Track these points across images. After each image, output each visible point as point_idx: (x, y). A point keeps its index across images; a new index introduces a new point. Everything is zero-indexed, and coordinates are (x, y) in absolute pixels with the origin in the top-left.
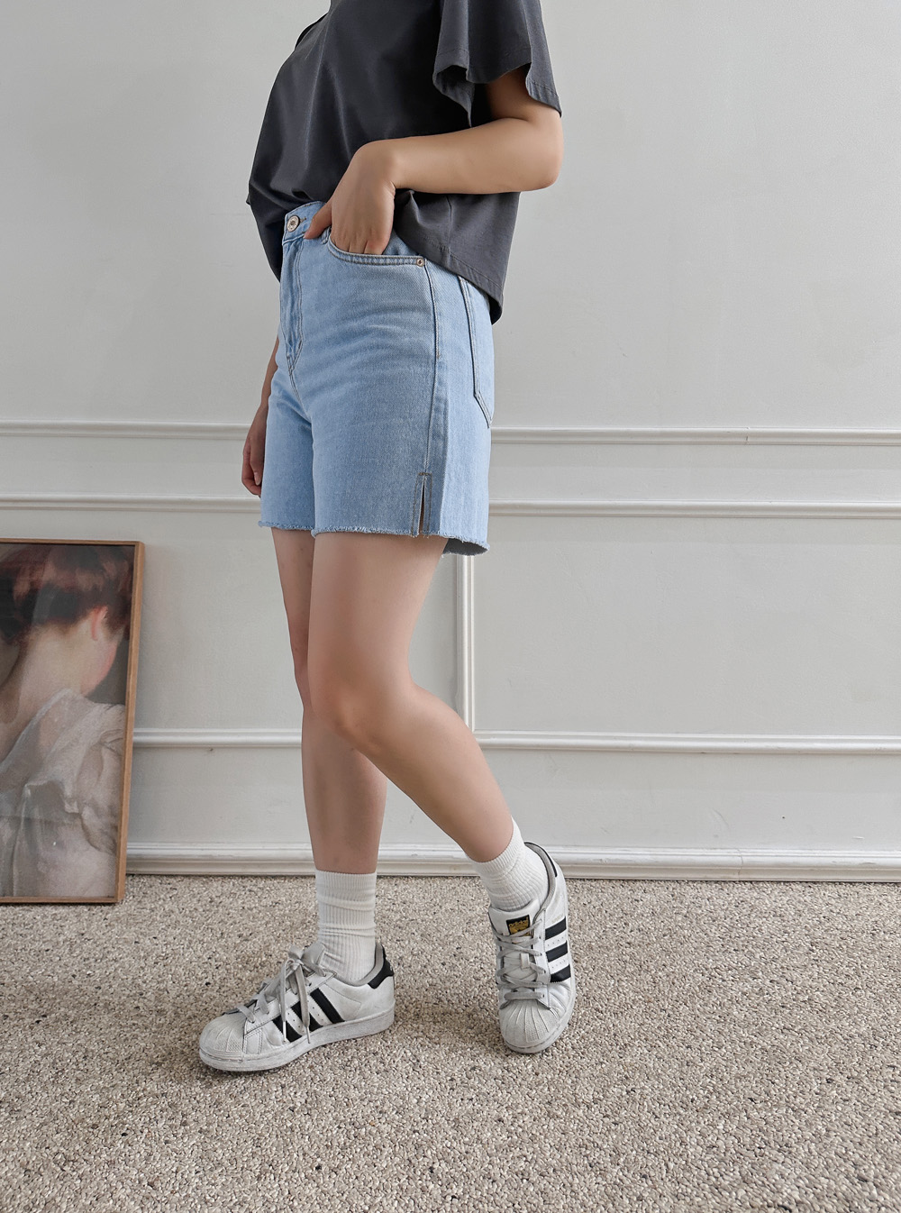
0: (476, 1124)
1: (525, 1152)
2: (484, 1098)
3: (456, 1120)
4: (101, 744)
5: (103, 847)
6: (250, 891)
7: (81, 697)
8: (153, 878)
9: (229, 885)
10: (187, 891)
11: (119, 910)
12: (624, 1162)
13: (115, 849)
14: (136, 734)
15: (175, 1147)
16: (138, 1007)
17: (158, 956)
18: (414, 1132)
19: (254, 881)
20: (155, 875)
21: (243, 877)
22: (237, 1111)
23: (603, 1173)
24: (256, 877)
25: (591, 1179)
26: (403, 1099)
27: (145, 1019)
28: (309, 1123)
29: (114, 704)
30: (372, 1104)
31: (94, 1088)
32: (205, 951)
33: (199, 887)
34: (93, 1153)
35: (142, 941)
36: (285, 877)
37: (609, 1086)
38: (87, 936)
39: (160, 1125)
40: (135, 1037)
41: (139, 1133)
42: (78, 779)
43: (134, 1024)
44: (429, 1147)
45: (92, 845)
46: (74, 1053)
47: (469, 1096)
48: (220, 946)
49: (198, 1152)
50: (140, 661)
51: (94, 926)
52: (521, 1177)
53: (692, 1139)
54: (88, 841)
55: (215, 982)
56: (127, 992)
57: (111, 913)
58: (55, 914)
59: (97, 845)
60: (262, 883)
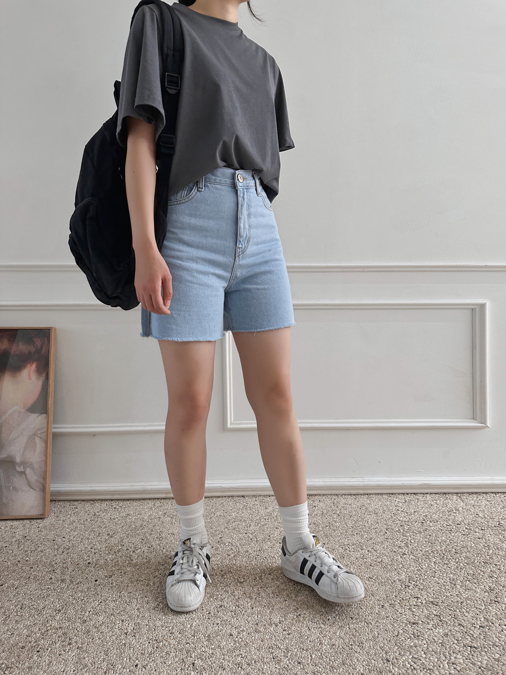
0: (219, 637)
1: (241, 652)
2: (225, 623)
3: (209, 636)
4: (35, 435)
5: (38, 489)
6: (115, 508)
7: (23, 410)
8: (66, 502)
9: (104, 505)
10: (83, 509)
11: (46, 522)
12: (290, 656)
13: (44, 489)
14: (54, 428)
15: (63, 657)
16: (51, 578)
17: (65, 548)
18: (187, 644)
19: (117, 502)
20: (67, 500)
21: (112, 500)
22: (97, 636)
23: (279, 662)
24: (118, 500)
25: (273, 665)
26: (183, 625)
27: (55, 584)
28: (134, 641)
29: (41, 413)
30: (167, 629)
31: (25, 626)
32: (89, 544)
33: (89, 506)
34: (21, 663)
35: (56, 539)
36: (133, 500)
37: (288, 614)
38: (27, 538)
39: (57, 645)
40: (48, 595)
41: (46, 650)
42: (23, 454)
43: (48, 588)
44: (194, 652)
45: (31, 488)
46: (16, 606)
47: (217, 622)
48: (98, 541)
49: (75, 659)
50: (55, 390)
51: (32, 532)
52: (238, 666)
53: (325, 641)
54: (30, 486)
55: (93, 562)
56: (47, 570)
57: (42, 523)
58: (12, 525)
59: (34, 488)
60: (121, 504)
